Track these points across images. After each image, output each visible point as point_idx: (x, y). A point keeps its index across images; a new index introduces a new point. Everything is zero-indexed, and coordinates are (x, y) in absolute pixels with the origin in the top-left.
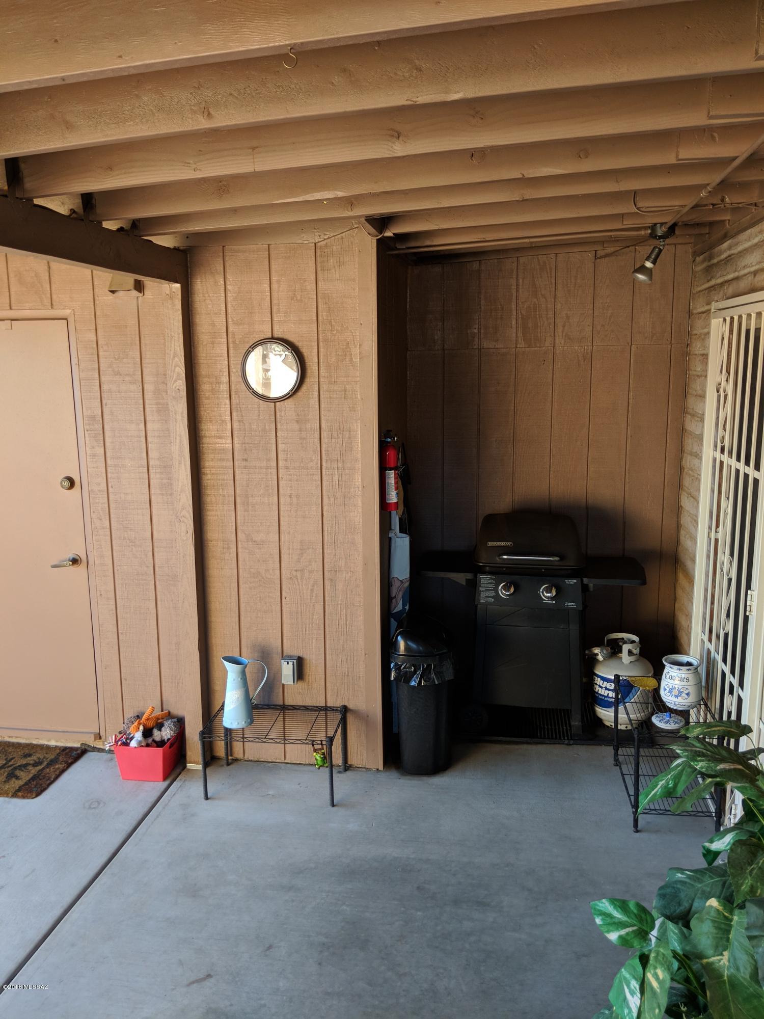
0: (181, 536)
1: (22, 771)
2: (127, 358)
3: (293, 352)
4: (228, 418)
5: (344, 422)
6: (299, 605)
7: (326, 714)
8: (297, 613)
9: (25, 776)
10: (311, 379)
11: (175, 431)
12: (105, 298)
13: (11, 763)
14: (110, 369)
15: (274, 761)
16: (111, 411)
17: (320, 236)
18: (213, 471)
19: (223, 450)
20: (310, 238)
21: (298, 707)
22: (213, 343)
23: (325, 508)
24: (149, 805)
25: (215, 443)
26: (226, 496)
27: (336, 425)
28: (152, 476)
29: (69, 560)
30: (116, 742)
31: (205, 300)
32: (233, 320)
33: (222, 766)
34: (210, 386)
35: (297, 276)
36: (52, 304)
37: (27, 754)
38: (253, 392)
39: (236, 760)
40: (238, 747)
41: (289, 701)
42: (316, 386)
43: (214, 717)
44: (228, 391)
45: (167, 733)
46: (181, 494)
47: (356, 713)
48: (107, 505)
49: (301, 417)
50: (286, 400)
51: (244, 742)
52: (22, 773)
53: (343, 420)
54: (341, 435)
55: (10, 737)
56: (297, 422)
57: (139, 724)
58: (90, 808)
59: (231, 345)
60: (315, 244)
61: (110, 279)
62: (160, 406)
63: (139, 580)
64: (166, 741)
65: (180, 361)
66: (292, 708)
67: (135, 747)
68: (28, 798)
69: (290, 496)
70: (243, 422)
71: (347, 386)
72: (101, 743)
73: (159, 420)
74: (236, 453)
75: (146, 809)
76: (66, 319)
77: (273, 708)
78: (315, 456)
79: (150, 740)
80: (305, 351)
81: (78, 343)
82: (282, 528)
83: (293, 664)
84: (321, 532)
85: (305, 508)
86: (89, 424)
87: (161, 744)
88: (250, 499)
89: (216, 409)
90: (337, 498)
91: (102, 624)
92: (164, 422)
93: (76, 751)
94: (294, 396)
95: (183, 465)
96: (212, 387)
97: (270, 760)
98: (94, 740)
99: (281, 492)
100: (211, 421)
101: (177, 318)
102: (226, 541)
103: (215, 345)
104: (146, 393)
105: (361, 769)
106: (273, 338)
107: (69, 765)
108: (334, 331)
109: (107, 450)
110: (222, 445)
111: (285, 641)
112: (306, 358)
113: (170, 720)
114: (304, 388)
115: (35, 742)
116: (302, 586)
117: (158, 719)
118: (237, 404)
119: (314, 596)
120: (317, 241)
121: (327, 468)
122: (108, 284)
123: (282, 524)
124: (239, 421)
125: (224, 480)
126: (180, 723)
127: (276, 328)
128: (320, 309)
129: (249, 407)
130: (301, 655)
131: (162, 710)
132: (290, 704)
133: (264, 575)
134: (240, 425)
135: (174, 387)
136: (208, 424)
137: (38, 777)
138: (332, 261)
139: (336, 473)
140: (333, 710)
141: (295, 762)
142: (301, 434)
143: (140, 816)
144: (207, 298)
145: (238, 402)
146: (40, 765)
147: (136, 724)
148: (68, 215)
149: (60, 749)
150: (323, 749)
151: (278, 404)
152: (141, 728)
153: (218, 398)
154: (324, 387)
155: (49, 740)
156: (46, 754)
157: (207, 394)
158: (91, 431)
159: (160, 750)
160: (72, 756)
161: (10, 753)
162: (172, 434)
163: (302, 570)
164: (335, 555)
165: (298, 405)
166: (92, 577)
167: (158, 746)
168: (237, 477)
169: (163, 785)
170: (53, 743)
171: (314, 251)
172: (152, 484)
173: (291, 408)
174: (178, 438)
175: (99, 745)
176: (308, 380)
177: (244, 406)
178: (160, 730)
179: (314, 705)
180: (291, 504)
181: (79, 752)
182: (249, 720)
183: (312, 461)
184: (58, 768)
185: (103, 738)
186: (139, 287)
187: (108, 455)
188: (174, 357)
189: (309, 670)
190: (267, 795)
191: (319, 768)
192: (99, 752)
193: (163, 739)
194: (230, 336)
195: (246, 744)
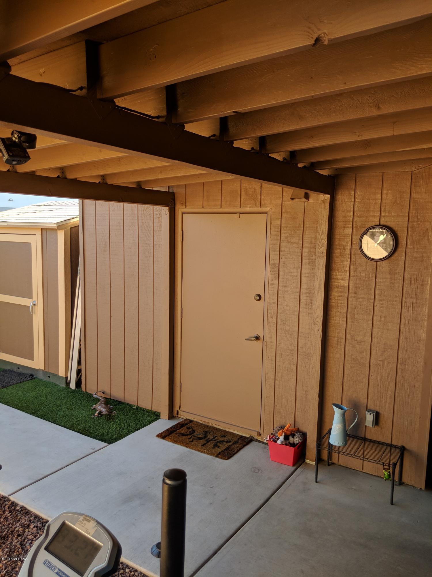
0: (315, 332)
1: (221, 444)
2: (296, 234)
3: (391, 233)
4: (348, 269)
5: (420, 275)
6: (380, 381)
7: (391, 448)
8: (378, 386)
9: (222, 447)
10: (401, 250)
11: (317, 274)
12: (287, 202)
13: (216, 439)
14: (286, 240)
15: (356, 469)
16: (284, 262)
17: (415, 167)
18: (336, 298)
19: (343, 287)
20: (408, 169)
21: (373, 441)
22: (344, 227)
23: (402, 326)
24: (285, 478)
25: (339, 283)
26: (342, 312)
27: (414, 276)
28: (301, 298)
29: (254, 337)
30: (270, 439)
31: (342, 204)
32: (357, 215)
33: (325, 465)
34: (340, 250)
35: (399, 190)
36: (260, 206)
37: (223, 436)
38: (364, 255)
39: (333, 464)
40: (335, 456)
41: (368, 436)
42: (404, 254)
43: (324, 436)
44: (350, 254)
45: (296, 440)
46: (317, 309)
47: (410, 452)
48: (276, 311)
49: (392, 271)
50: (384, 261)
51: (339, 453)
52: (221, 445)
53: (419, 274)
54: (417, 283)
55: (215, 425)
56: (390, 273)
57: (283, 432)
58: (254, 472)
59: (354, 229)
60: (412, 172)
61: (291, 192)
62: (310, 261)
63: (289, 353)
64: (296, 444)
65: (325, 236)
66: (370, 441)
67: (280, 444)
68: (224, 459)
69: (381, 317)
70: (356, 272)
71: (424, 254)
72: (260, 438)
73: (309, 268)
74: (350, 289)
75: (283, 480)
76: (267, 213)
77: (358, 439)
78: (399, 294)
79: (287, 442)
80: (399, 233)
81: (271, 226)
82: (373, 335)
83: (373, 415)
84: (398, 339)
85: (389, 324)
86: (272, 268)
87: (293, 445)
88: (356, 316)
89: (341, 264)
90: (411, 321)
91: (267, 374)
92: (312, 269)
93: (247, 439)
94: (389, 259)
95: (320, 294)
96: (341, 251)
97: (353, 468)
98: (257, 435)
99: (375, 313)
100: (338, 270)
101: (326, 213)
102: (339, 338)
103: (345, 228)
104: (303, 253)
105: (410, 486)
106: (380, 225)
107: (244, 446)
108: (419, 222)
109: (279, 282)
110: (343, 284)
111: (369, 401)
112: (399, 237)
113: (299, 433)
114: (396, 254)
115: (227, 430)
116: (383, 370)
117: (292, 431)
118: (354, 262)
119: (390, 377)
120: (413, 170)
121: (406, 302)
122: (290, 195)
123: (374, 332)
124: (354, 271)
125: (342, 304)
126: (304, 436)
127: (383, 219)
128: (411, 209)
129: (361, 263)
130: (378, 411)
131: (294, 427)
132: (368, 438)
133: (360, 360)
134: (354, 273)
135: (320, 250)
136: (336, 272)
137: (229, 449)
138: (422, 181)
139: (412, 305)
140: (396, 447)
141: (368, 473)
142: (391, 281)
143: (280, 483)
144: (343, 202)
145: (355, 260)
146: (230, 443)
147: (281, 431)
148: (282, 161)
149: (239, 436)
150: (389, 469)
151: (379, 263)
152: (283, 434)
153: (343, 258)
154: (409, 254)
155: (234, 430)
156: (233, 437)
157: (337, 255)
158: (273, 271)
159: (292, 449)
160: (246, 441)
161: (215, 433)
162: (315, 276)
163: (383, 361)
164: (406, 355)
165: (391, 264)
166: (265, 347)
167: (291, 446)
168: (349, 303)
169: (292, 468)
170: (236, 432)
171: (411, 176)
172: (301, 301)
173: (386, 265)
174: (319, 278)
175: (259, 438)
176: (399, 250)
177: (358, 263)
178: (293, 437)
179: (384, 442)
180: (380, 321)
181: (249, 440)
182: (345, 443)
183: (396, 297)
184: (239, 447)
185: (262, 435)
186: (307, 196)
187: (280, 284)
188: (322, 234)
189: (382, 420)
190: (352, 488)
191: (385, 480)
192: (259, 442)
193: (294, 443)
194: (354, 224)
195: (340, 455)
